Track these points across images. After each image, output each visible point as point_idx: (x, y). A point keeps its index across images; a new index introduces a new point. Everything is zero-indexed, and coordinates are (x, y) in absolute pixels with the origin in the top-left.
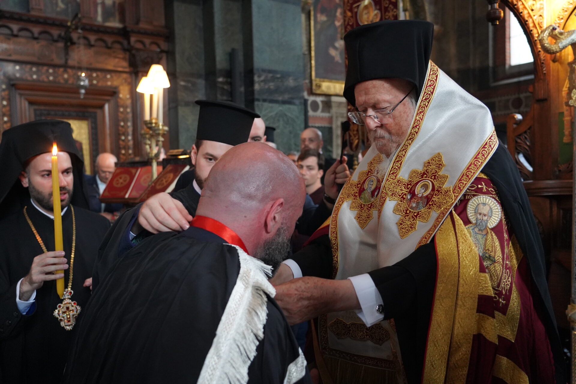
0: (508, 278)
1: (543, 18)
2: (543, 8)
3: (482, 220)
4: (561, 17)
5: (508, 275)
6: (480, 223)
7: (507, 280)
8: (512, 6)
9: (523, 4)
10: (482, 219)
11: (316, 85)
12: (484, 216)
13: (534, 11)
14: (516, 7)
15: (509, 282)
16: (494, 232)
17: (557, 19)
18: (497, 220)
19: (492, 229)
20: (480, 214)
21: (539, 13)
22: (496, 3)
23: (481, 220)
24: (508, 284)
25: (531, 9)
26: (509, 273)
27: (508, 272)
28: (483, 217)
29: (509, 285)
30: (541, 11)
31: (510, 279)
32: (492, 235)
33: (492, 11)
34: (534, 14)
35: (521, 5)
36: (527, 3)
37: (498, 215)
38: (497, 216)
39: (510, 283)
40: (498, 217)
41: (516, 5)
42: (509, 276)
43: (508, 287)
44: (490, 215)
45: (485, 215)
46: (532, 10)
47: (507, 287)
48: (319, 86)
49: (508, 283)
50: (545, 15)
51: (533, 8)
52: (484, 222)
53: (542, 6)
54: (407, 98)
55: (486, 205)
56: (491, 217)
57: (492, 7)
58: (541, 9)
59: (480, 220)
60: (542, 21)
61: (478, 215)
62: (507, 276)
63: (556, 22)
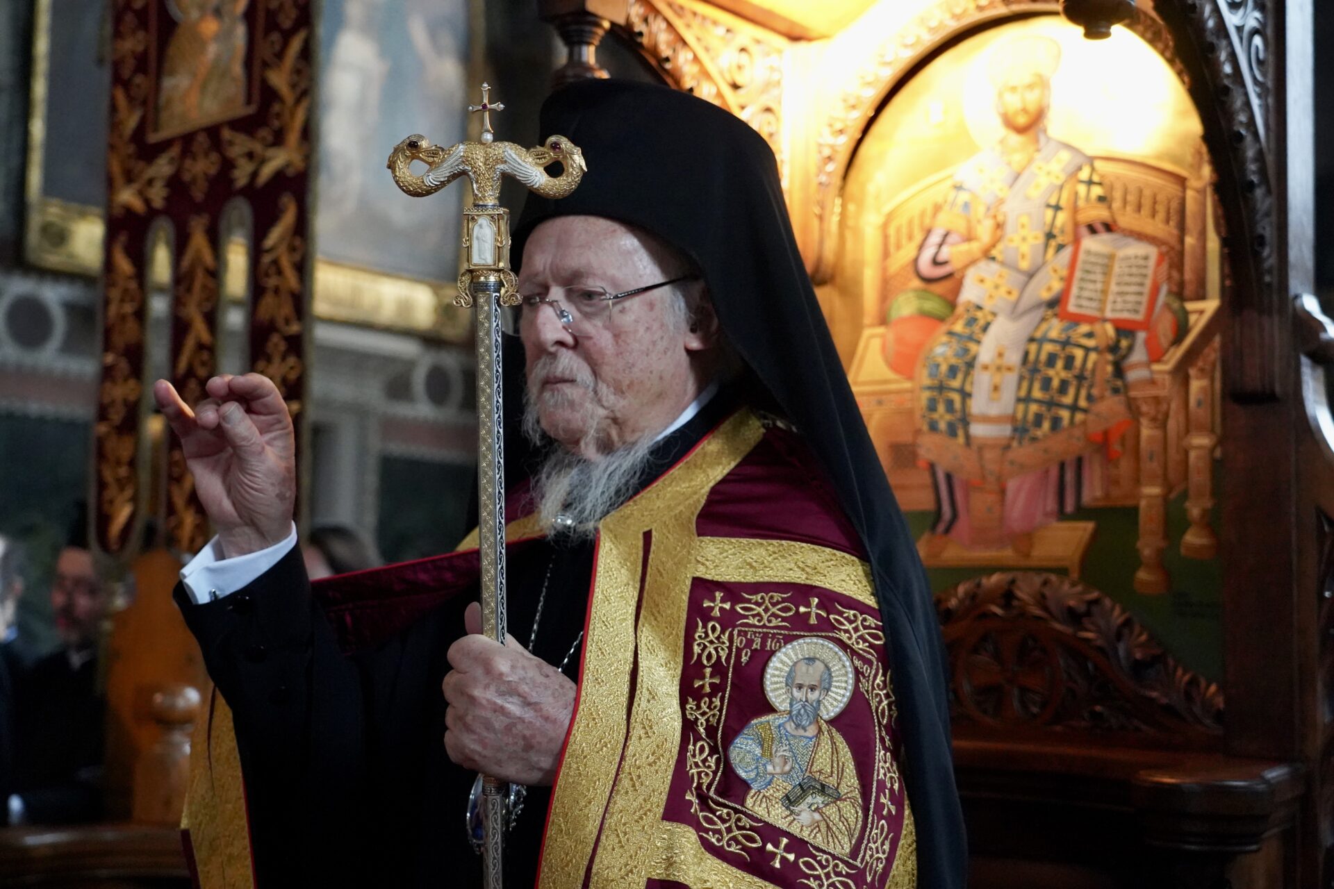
0: (883, 844)
1: (778, 119)
2: (779, 83)
3: (807, 701)
4: (839, 126)
5: (884, 835)
6: (800, 710)
7: (880, 848)
8: (653, 62)
9: (696, 59)
10: (804, 700)
11: (46, 229)
12: (809, 690)
13: (741, 92)
14: (668, 66)
15: (884, 853)
16: (838, 730)
17: (827, 131)
18: (844, 696)
19: (832, 722)
20: (800, 687)
21: (766, 101)
22: (589, 44)
23: (801, 700)
24: (881, 858)
25: (729, 79)
26: (886, 829)
27: (883, 825)
28: (807, 693)
29: (881, 863)
30: (775, 92)
31: (887, 847)
32: (832, 738)
33: (570, 73)
34: (742, 101)
35: (686, 60)
36: (713, 59)
37: (846, 682)
38: (843, 685)
39: (887, 859)
40: (845, 689)
41: (667, 59)
42: (886, 838)
43: (881, 866)
44: (827, 686)
45: (813, 688)
46: (735, 87)
47: (877, 866)
48: (58, 237)
49: (880, 855)
50: (782, 111)
51: (739, 81)
52: (812, 705)
53: (776, 77)
54: (666, 288)
55: (815, 661)
56: (828, 690)
57: (571, 55)
58: (767, 86)
59: (802, 703)
60: (772, 129)
61: (794, 690)
62: (882, 834)
63: (822, 141)
